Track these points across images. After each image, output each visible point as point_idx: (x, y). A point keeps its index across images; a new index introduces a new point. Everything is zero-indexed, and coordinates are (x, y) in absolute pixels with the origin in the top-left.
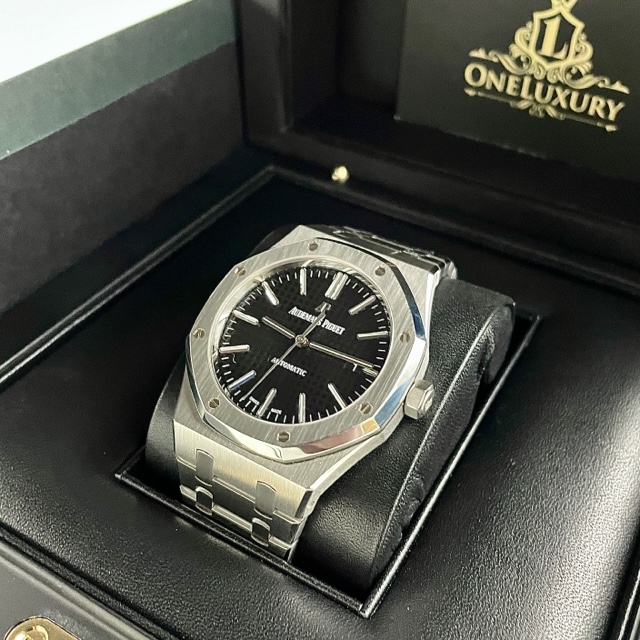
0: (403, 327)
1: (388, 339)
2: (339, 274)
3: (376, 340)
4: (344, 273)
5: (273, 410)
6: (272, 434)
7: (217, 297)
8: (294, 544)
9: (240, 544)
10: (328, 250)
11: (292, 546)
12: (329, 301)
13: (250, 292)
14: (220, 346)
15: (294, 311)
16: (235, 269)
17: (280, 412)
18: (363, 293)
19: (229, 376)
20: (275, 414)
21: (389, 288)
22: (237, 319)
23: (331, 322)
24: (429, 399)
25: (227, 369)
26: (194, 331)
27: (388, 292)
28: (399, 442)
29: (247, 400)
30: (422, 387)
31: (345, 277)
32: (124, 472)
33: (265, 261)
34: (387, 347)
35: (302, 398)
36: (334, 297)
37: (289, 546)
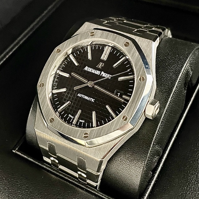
0: (140, 73)
1: (133, 79)
2: (107, 47)
3: (128, 81)
4: (109, 46)
5: (80, 121)
6: (80, 134)
7: (48, 65)
8: (99, 183)
9: (74, 182)
10: (99, 35)
11: (98, 184)
12: (103, 61)
13: (64, 60)
14: (53, 90)
15: (86, 68)
16: (56, 49)
17: (83, 121)
18: (120, 55)
19: (58, 105)
20: (82, 122)
21: (132, 52)
22: (59, 75)
23: (105, 72)
24: (157, 109)
25: (57, 101)
26: (39, 84)
27: (132, 55)
28: (144, 131)
29: (67, 116)
30: (153, 103)
31: (110, 48)
32: (17, 149)
33: (70, 44)
34: (133, 84)
35: (94, 113)
36: (105, 59)
37: (97, 184)
